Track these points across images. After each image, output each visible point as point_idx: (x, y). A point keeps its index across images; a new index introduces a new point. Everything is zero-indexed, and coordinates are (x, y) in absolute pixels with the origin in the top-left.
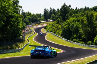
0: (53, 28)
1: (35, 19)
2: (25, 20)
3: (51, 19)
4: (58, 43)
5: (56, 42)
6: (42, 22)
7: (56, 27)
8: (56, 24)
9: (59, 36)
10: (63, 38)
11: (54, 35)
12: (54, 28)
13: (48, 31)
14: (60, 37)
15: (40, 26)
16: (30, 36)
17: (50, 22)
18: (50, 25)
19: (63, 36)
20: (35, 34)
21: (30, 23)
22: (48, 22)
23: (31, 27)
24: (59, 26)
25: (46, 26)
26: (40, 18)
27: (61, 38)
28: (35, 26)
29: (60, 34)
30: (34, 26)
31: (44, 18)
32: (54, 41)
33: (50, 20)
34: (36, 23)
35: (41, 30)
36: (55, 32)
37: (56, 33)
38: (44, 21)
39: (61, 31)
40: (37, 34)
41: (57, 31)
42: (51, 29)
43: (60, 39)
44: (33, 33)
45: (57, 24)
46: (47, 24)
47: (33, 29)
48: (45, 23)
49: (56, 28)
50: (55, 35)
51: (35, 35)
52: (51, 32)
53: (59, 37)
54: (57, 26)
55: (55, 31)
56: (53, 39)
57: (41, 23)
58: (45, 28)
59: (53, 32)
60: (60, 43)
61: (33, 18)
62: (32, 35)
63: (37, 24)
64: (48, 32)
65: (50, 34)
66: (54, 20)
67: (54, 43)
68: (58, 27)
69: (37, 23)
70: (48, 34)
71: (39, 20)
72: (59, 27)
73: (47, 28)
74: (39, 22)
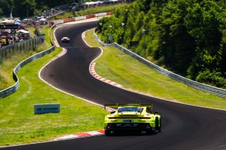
4: (135, 88)
5: (128, 83)
6: (87, 3)
9: (149, 60)
10: (161, 68)
11: (128, 53)
13: (110, 38)
14: (148, 65)
16: (30, 60)
18: (118, 15)
19: (162, 58)
20: (52, 53)
21: (38, 8)
25: (103, 21)
27: (152, 67)
29: (150, 51)
30: (56, 22)
32: (122, 80)
34: (63, 10)
35: (83, 35)
36: (133, 45)
40: (64, 51)
42: (120, 31)
43: (150, 72)
46: (107, 12)
47: (50, 34)
48: (98, 9)
50: (134, 56)
51: (54, 56)
52: (120, 42)
53: (146, 63)
55: (135, 39)
56: (120, 73)
57: (82, 7)
58: (99, 27)
62: (38, 56)
63: (67, 14)
64: (109, 42)
65: (115, 50)
69: (70, 10)
70: (105, 50)
73: (105, 29)
74: (74, 5)
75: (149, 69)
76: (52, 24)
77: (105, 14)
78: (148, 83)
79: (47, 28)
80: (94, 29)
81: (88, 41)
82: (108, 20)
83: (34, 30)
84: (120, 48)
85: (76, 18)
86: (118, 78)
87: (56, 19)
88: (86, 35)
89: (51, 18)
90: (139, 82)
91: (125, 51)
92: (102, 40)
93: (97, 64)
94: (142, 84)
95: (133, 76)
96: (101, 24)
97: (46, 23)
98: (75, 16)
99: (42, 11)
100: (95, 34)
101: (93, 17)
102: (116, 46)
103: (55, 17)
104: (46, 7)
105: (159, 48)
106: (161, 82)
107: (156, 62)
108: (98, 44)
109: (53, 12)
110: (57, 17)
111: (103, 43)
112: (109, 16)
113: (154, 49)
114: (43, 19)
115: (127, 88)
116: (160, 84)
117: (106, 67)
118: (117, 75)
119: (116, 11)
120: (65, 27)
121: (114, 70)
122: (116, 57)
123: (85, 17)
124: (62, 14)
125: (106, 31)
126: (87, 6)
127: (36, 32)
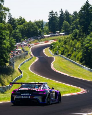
0: (66, 48)
1: (33, 31)
2: (15, 32)
3: (63, 31)
4: (74, 75)
5: (71, 73)
6: (45, 36)
7: (71, 46)
8: (71, 41)
9: (78, 62)
10: (84, 66)
11: (67, 59)
12: (67, 46)
13: (57, 52)
14: (78, 65)
15: (42, 44)
16: (24, 63)
17: (59, 37)
18: (60, 41)
19: (84, 62)
20: (32, 59)
21: (23, 38)
22: (57, 35)
23: (25, 45)
24: (76, 43)
25: (53, 44)
26: (42, 29)
27: (80, 66)
28: (34, 44)
29: (78, 58)
30: (31, 45)
31: (49, 28)
32: (67, 72)
33: (60, 32)
34: (34, 39)
35: (44, 51)
36: (69, 56)
37: (71, 58)
38: (50, 34)
39: (81, 54)
40: (37, 59)
41: (72, 52)
42: (62, 49)
43: (79, 68)
44: (29, 57)
45: (73, 40)
46: (55, 40)
47: (29, 50)
48: (50, 38)
49: (72, 48)
50: (70, 61)
51: (34, 61)
52: (62, 54)
53: (76, 64)
54: (73, 43)
55: (69, 53)
56: (65, 68)
57: (43, 38)
58: (51, 47)
59: (67, 54)
60: (79, 76)
61: (29, 28)
62: (27, 61)
63: (36, 41)
64: (57, 54)
65: (61, 58)
66: (67, 33)
67: (67, 75)
68: (74, 45)
69: (37, 39)
70: (56, 58)
71: (40, 32)
72: (77, 46)
73: (54, 48)
74: (39, 37)
75: (78, 67)
76: (29, 45)
77: (53, 40)
78: (80, 73)
79: (27, 47)
80: (49, 48)
81: (46, 54)
82: (55, 44)
83: (22, 48)
84: (63, 57)
85: (40, 43)
86: (65, 71)
87: (31, 43)
88: (45, 51)
89: (29, 43)
90: (75, 73)
91: (65, 58)
92: (53, 53)
93: (54, 65)
94: (77, 74)
95: (72, 70)
96: (52, 46)
97: (27, 45)
98: (39, 42)
99: (25, 40)
100: (49, 50)
101: (48, 42)
102: (61, 56)
103: (30, 42)
104: (26, 38)
105: (82, 57)
106: (85, 73)
107: (81, 63)
108: (51, 55)
109: (30, 40)
110: (31, 42)
111: (53, 54)
112: (55, 42)
113: (80, 58)
114: (25, 43)
115: (71, 75)
116: (85, 74)
117: (58, 66)
118: (65, 70)
119: (59, 39)
120: (35, 47)
121: (62, 67)
122: (62, 61)
123: (44, 42)
124: (33, 41)
125: (55, 49)
126: (45, 37)
127: (23, 49)
